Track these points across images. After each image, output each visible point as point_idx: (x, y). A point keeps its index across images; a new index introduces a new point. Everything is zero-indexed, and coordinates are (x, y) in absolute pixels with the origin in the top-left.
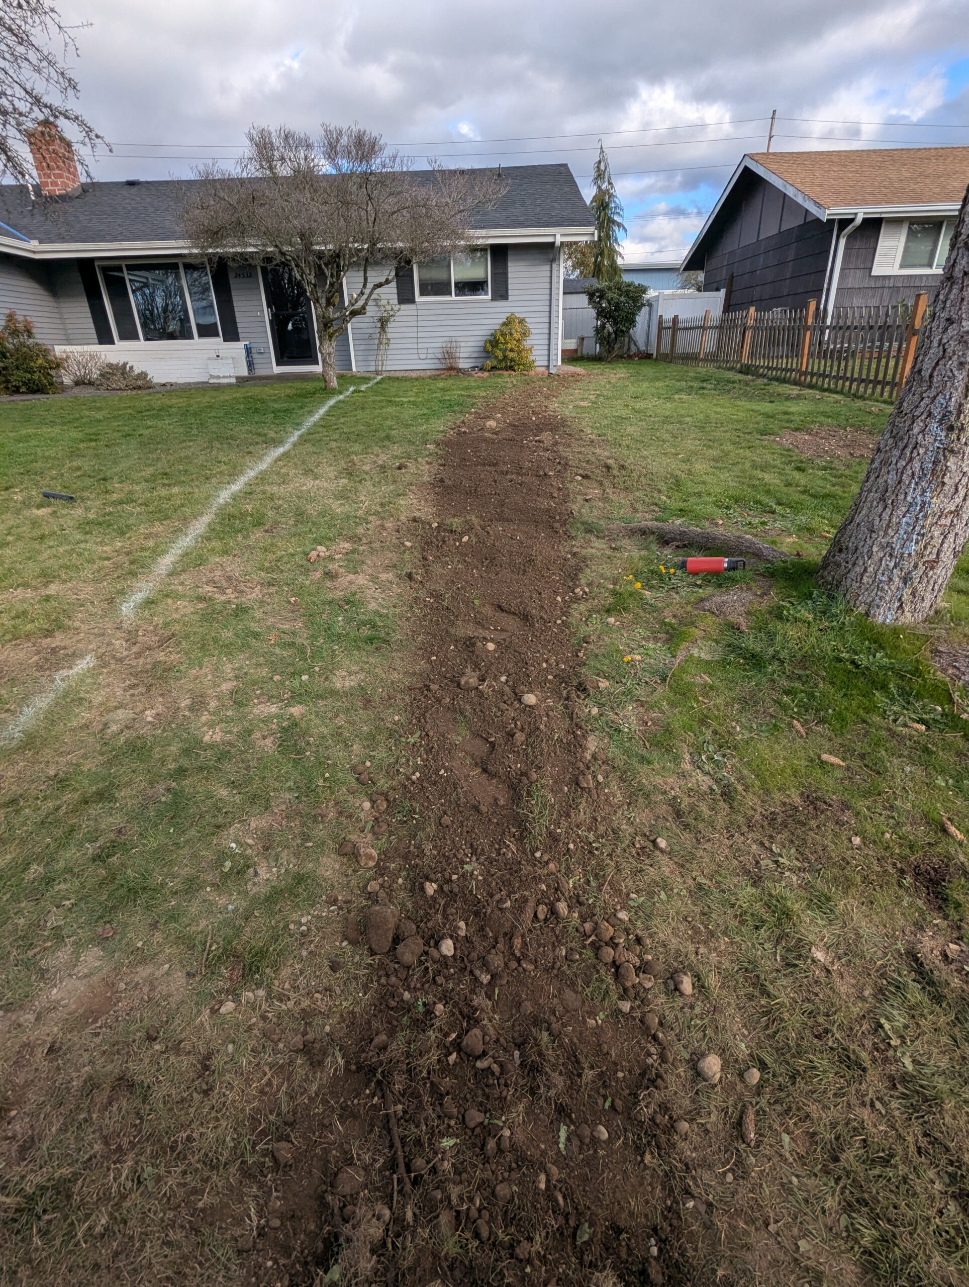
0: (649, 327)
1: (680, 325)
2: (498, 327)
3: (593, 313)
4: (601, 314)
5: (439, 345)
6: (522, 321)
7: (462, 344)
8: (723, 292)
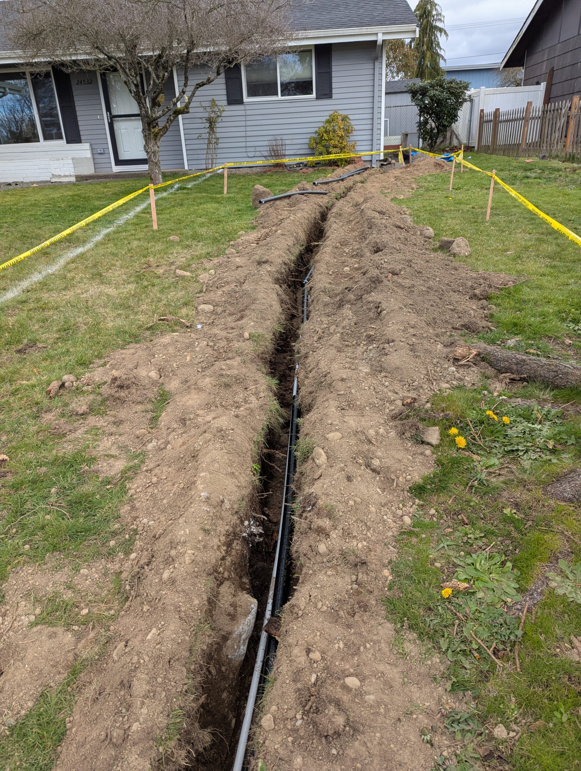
0: (470, 121)
1: (502, 118)
2: (321, 125)
3: (416, 110)
4: (423, 110)
5: (266, 143)
6: (345, 119)
7: (287, 142)
8: (543, 86)
